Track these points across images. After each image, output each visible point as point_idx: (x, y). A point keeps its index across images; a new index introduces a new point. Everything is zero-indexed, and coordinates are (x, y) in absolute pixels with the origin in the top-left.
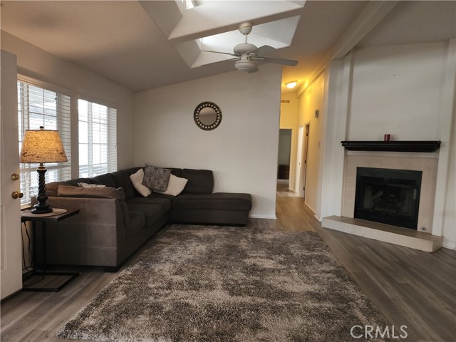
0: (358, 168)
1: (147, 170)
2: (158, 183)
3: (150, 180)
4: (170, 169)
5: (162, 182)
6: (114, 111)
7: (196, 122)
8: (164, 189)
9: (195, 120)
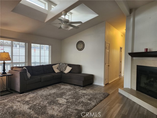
0: (137, 65)
1: (60, 64)
2: (62, 69)
3: (60, 67)
4: (67, 64)
5: (63, 68)
6: (51, 46)
7: (77, 48)
8: (64, 71)
9: (77, 47)
